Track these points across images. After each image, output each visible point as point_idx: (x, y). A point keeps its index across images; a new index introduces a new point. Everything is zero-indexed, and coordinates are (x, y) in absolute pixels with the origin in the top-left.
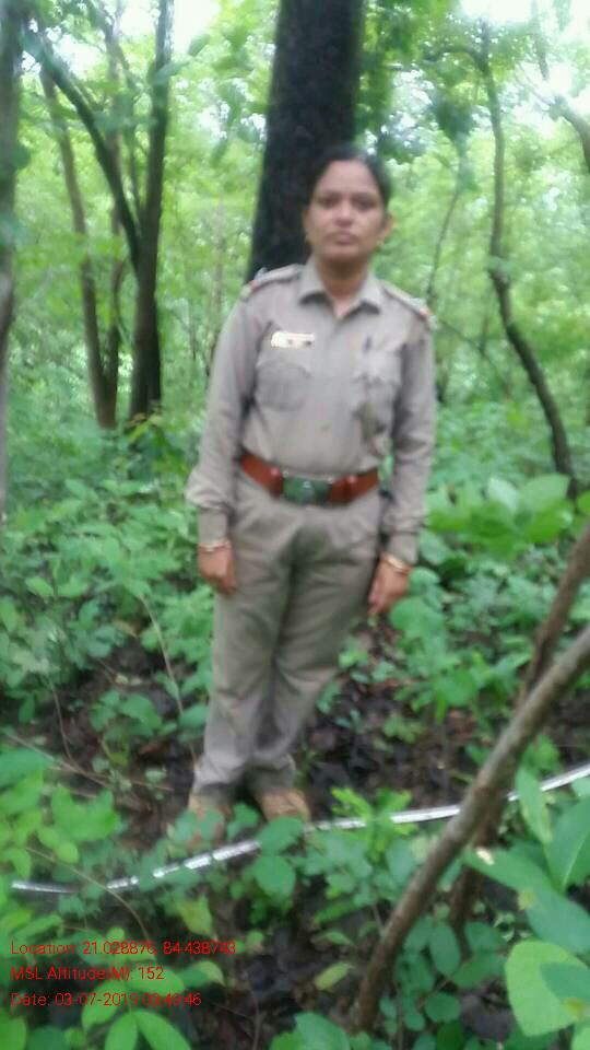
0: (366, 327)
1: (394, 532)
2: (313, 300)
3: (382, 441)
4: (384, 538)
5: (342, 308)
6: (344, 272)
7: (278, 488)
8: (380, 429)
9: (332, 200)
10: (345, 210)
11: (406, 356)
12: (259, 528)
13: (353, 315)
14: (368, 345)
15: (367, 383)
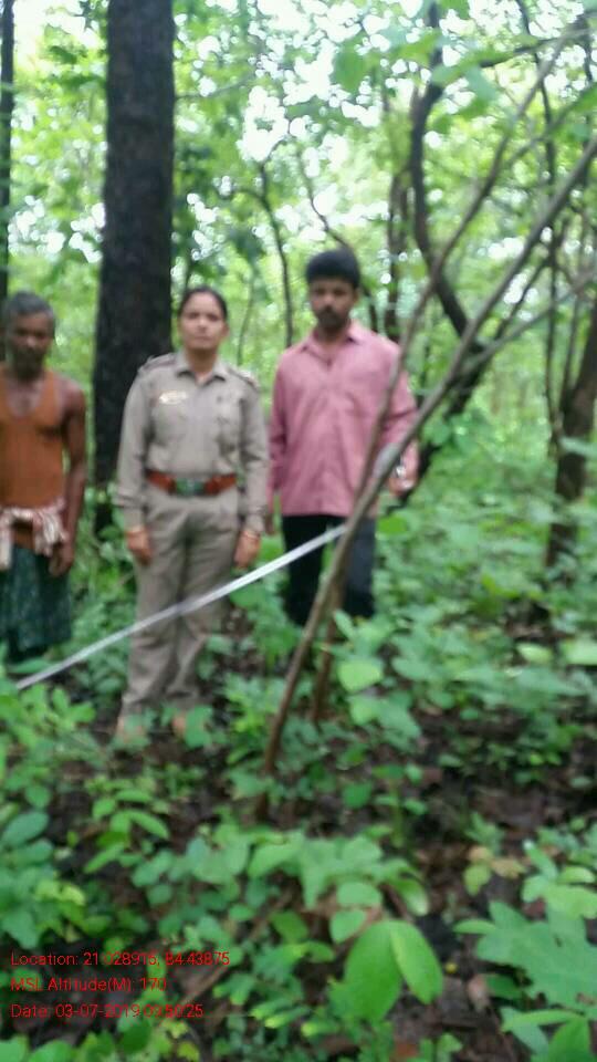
0: (217, 389)
1: (249, 514)
2: (185, 374)
3: (235, 456)
4: (242, 517)
5: (202, 379)
6: (203, 357)
7: (172, 488)
8: (231, 448)
9: (195, 315)
10: (203, 321)
11: (244, 405)
12: (164, 517)
13: (208, 383)
14: (220, 399)
15: (221, 421)
